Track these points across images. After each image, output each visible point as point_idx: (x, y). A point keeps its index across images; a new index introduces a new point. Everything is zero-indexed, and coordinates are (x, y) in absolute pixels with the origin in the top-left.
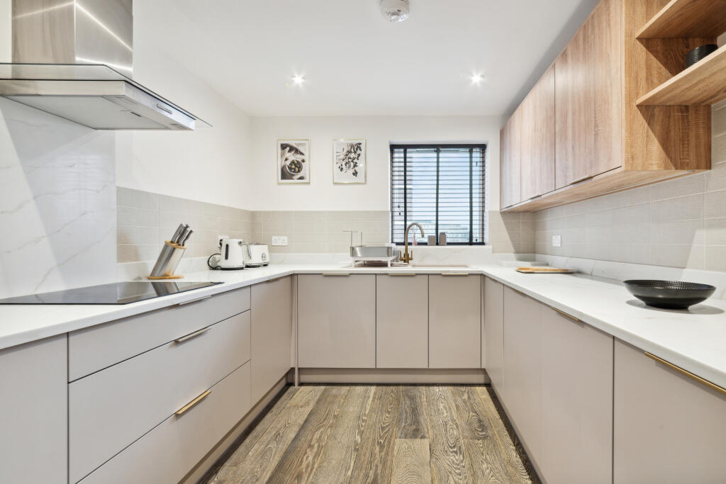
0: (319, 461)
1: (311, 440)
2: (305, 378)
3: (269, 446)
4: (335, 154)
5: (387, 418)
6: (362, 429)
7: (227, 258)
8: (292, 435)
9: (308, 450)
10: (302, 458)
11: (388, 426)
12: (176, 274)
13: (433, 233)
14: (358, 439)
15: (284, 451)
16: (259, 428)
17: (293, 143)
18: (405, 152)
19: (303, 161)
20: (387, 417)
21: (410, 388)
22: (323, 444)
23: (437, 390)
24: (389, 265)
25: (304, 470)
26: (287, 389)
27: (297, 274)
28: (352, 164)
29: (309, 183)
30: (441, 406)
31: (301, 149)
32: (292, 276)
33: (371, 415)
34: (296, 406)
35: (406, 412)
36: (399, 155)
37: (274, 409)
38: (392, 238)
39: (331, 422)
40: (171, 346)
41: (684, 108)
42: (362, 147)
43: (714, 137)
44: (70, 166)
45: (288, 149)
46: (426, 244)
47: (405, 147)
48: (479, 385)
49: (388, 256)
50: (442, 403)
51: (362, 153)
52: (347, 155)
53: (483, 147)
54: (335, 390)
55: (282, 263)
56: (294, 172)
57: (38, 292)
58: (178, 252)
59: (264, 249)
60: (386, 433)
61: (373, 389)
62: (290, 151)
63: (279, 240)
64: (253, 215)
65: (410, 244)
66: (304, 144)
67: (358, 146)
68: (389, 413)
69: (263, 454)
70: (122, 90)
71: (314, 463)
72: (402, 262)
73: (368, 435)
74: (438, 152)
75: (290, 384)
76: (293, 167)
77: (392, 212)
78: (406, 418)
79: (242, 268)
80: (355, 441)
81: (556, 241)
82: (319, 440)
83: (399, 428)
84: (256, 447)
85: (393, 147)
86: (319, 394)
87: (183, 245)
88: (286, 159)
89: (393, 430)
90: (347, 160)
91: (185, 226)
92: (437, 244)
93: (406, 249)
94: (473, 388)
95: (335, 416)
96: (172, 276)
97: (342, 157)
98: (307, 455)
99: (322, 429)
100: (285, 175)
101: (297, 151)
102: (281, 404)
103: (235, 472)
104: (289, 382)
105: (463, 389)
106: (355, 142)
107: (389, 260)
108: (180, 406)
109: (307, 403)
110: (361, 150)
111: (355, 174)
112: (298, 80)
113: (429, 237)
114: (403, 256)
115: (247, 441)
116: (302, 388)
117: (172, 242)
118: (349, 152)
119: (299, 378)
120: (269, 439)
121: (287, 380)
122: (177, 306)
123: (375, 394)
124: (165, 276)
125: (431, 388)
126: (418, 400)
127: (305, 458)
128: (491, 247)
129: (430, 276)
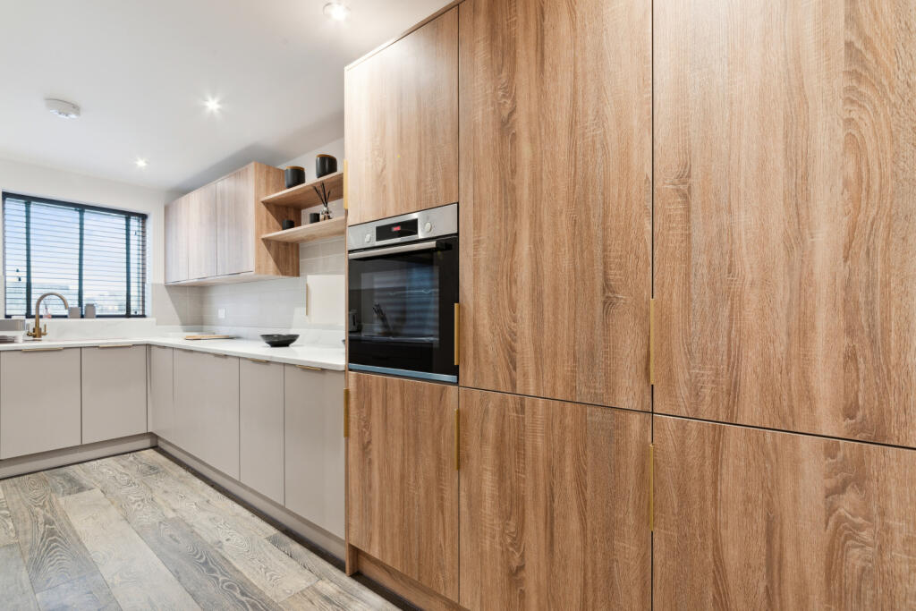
13: (75, 304)
18: (28, 205)
21: (55, 470)
23: (95, 463)
30: (104, 470)
36: (17, 206)
38: (5, 310)
41: (286, 244)
43: (301, 260)
46: (65, 317)
47: (28, 199)
48: (145, 449)
50: (105, 468)
53: (143, 217)
68: (37, 489)
72: (32, 338)
74: (81, 212)
77: (5, 277)
81: (221, 314)
85: (6, 196)
92: (82, 317)
93: (37, 324)
94: (138, 452)
105: (126, 455)
107: (19, 335)
113: (70, 309)
114: (31, 331)
125: (85, 463)
126: (73, 474)
128: (154, 320)
129: (83, 350)
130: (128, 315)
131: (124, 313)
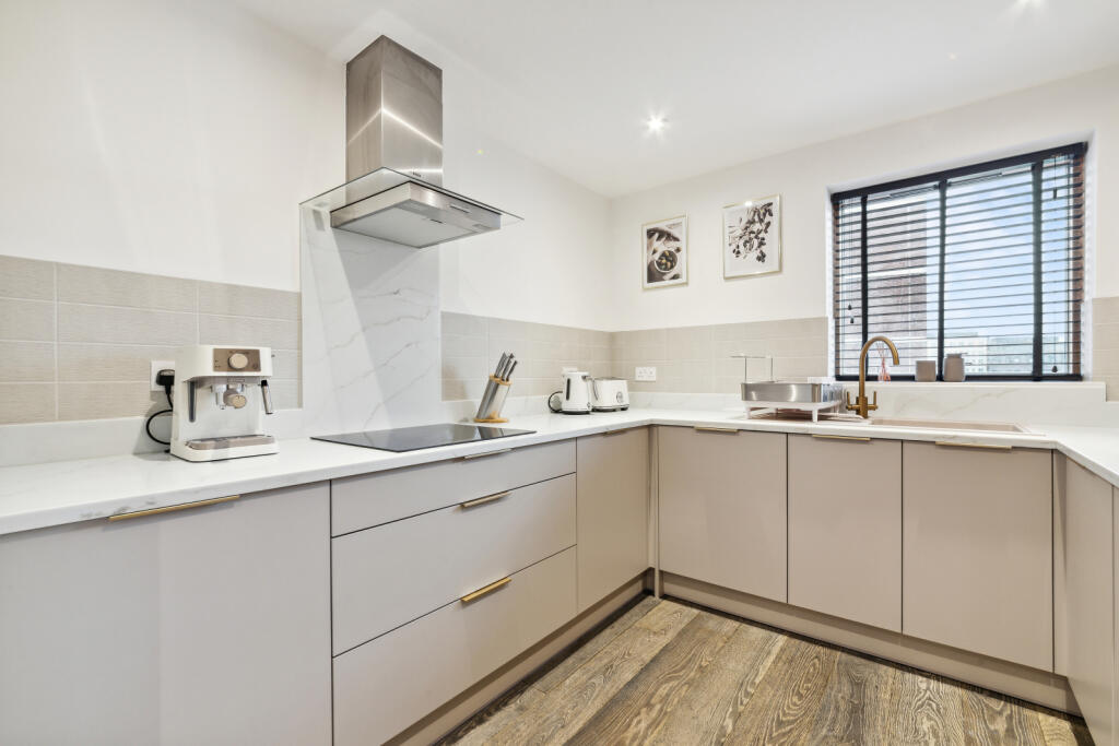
0: (655, 734)
1: (652, 695)
2: (671, 589)
3: (592, 680)
4: (727, 230)
5: (792, 706)
6: (741, 708)
7: (568, 397)
8: (629, 676)
9: (644, 710)
10: (632, 720)
11: (790, 723)
12: (502, 416)
13: (931, 355)
14: (729, 723)
15: (610, 695)
16: (590, 647)
17: (663, 226)
18: (864, 203)
19: (678, 250)
20: (795, 704)
21: (857, 660)
22: (669, 710)
23: (924, 686)
24: (815, 417)
25: (628, 742)
26: (644, 598)
27: (658, 425)
28: (756, 242)
29: (687, 284)
30: (926, 726)
31: (675, 232)
32: (650, 428)
33: (765, 689)
34: (648, 631)
35: (837, 709)
36: (852, 209)
37: (616, 625)
38: (837, 368)
39: (692, 674)
40: (457, 510)
42: (774, 209)
44: (395, 293)
45: (657, 235)
46: (911, 378)
47: (863, 193)
48: (1050, 711)
49: (814, 401)
50: (930, 718)
51: (774, 220)
52: (746, 228)
53: (1079, 151)
54: (713, 622)
55: (649, 406)
56: (665, 269)
57: (366, 430)
58: (502, 389)
59: (621, 386)
60: (784, 735)
61: (782, 640)
62: (659, 239)
63: (645, 373)
64: (612, 337)
65: (874, 378)
66: (679, 224)
67: (767, 209)
68: (800, 696)
69: (583, 689)
70: (407, 193)
71: (645, 737)
72: (852, 414)
73: (748, 724)
74: (943, 186)
75: (648, 592)
76: (664, 261)
77: (837, 318)
78: (834, 721)
79: (587, 413)
80: (722, 727)
82: (665, 700)
83: (814, 737)
84: (576, 675)
85: (837, 199)
86: (686, 621)
87: (507, 380)
88: (654, 252)
89: (799, 736)
90: (746, 238)
91: (508, 355)
92: (940, 378)
93: (862, 389)
94: (1028, 712)
95: (701, 667)
96: (497, 419)
97: (739, 232)
98: (638, 718)
99: (674, 683)
100: (653, 276)
101: (669, 237)
102: (629, 619)
103: (541, 702)
104: (647, 587)
105: (997, 705)
106: (760, 203)
107: (814, 408)
108: (469, 590)
109: (665, 631)
110: (771, 215)
111: (762, 258)
112: (656, 124)
113: (920, 365)
114: (853, 401)
115: (570, 661)
116: (665, 602)
117: (496, 376)
118: (752, 222)
119: (661, 587)
120: (596, 669)
121: (644, 583)
122: (462, 459)
123: (783, 650)
124: (490, 419)
125: (908, 676)
126: (870, 692)
127: (635, 721)
128: (1102, 385)
129: (905, 445)
130: (1037, 376)
131: (1028, 370)
